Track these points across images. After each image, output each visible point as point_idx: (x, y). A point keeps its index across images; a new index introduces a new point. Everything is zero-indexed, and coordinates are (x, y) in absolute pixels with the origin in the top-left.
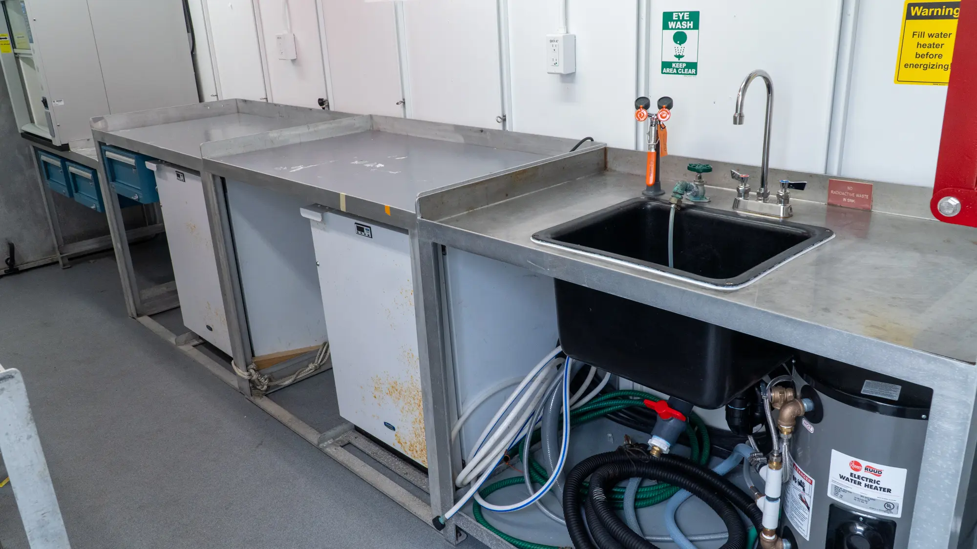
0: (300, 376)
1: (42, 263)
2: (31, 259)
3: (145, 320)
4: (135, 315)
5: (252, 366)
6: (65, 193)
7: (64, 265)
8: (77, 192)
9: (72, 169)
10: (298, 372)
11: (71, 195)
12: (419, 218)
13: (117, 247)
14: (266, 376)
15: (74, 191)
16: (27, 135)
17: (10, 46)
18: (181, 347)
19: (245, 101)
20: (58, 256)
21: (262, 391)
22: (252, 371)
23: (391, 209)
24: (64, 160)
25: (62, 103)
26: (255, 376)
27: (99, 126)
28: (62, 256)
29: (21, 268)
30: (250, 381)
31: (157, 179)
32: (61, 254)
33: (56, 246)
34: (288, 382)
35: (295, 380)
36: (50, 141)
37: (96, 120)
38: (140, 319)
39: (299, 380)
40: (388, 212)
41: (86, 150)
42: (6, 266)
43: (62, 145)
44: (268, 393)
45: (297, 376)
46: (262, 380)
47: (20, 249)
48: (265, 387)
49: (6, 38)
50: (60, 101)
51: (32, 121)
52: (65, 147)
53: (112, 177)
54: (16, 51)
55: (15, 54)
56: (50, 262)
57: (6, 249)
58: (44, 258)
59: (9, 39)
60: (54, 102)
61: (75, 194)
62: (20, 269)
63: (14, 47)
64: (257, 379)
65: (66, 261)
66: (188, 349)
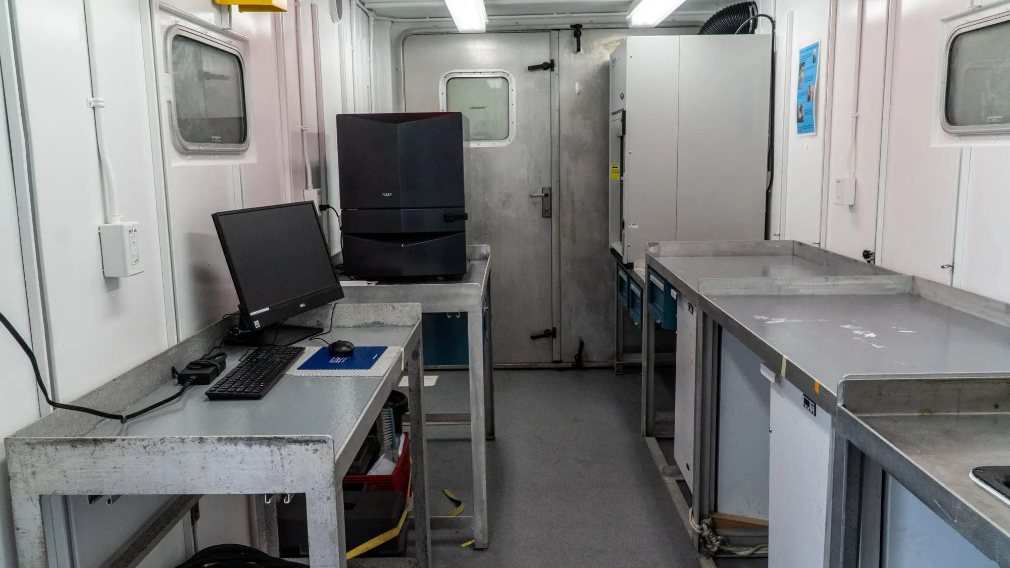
0: (758, 552)
1: (602, 365)
2: (594, 359)
3: (652, 442)
4: (645, 434)
5: (706, 521)
6: (625, 307)
7: (617, 371)
8: (632, 307)
9: (633, 286)
10: (758, 547)
11: (629, 310)
12: (840, 404)
13: (644, 366)
14: (719, 537)
15: (630, 306)
16: (613, 251)
17: (619, 174)
18: (666, 479)
19: (800, 244)
20: (615, 362)
21: (712, 552)
22: (704, 526)
23: (820, 387)
24: (629, 277)
25: (636, 226)
26: (706, 533)
27: (652, 250)
28: (617, 362)
29: (586, 365)
30: (700, 536)
31: (678, 307)
32: (617, 361)
33: (616, 353)
34: (744, 553)
35: (753, 554)
36: (622, 257)
37: (651, 245)
38: (648, 439)
39: (756, 556)
40: (817, 390)
41: (640, 270)
42: (573, 360)
43: (628, 263)
44: (718, 556)
45: (757, 550)
46: (714, 539)
47: (590, 347)
48: (715, 549)
49: (617, 167)
50: (636, 224)
52: (630, 266)
53: (652, 300)
54: (623, 178)
55: (622, 181)
57: (578, 345)
58: (605, 361)
59: (619, 168)
60: (630, 224)
61: (630, 309)
62: (584, 366)
63: (622, 175)
64: (708, 536)
65: (621, 368)
66: (670, 481)
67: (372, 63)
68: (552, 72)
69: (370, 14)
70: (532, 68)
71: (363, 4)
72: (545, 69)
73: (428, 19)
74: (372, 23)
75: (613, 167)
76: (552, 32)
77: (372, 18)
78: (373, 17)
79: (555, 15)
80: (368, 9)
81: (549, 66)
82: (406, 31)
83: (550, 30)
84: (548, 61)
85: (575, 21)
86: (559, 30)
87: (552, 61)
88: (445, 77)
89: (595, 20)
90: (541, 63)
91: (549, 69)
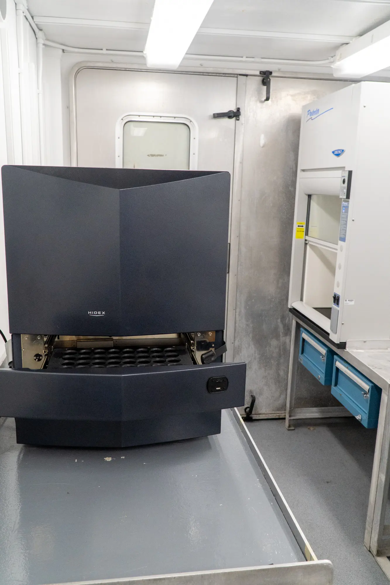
1: (270, 416)
6: (319, 378)
7: (289, 427)
8: (336, 385)
9: (339, 364)
15: (333, 383)
16: (295, 311)
17: (304, 233)
20: (287, 415)
24: (333, 353)
25: (352, 303)
28: (289, 418)
29: (255, 417)
32: (290, 414)
33: (288, 408)
36: (328, 334)
38: (380, 560)
42: (244, 413)
43: (340, 343)
49: (303, 226)
50: (352, 300)
51: (302, 300)
52: (343, 345)
54: (307, 238)
55: (306, 240)
56: (277, 417)
58: (273, 412)
59: (304, 227)
60: (346, 301)
61: (333, 387)
63: (307, 234)
65: (292, 423)
67: (41, 95)
68: (237, 121)
69: (39, 34)
70: (218, 116)
71: (32, 17)
72: (230, 117)
73: (104, 52)
74: (41, 46)
75: (299, 226)
76: (239, 77)
77: (41, 41)
78: (43, 39)
79: (244, 59)
80: (36, 25)
81: (235, 115)
82: (78, 63)
83: (237, 74)
84: (234, 109)
85: (265, 68)
86: (247, 75)
87: (238, 110)
88: (122, 119)
89: (284, 68)
90: (226, 111)
91: (234, 119)
